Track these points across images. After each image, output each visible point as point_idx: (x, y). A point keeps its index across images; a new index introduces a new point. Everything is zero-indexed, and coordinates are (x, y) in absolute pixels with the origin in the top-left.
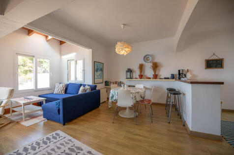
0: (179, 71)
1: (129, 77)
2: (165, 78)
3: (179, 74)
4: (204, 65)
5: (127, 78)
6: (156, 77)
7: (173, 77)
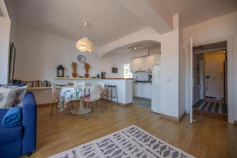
0: (102, 73)
1: (60, 75)
2: (93, 78)
3: (102, 75)
4: (111, 70)
5: (58, 76)
6: (87, 76)
7: (98, 76)
